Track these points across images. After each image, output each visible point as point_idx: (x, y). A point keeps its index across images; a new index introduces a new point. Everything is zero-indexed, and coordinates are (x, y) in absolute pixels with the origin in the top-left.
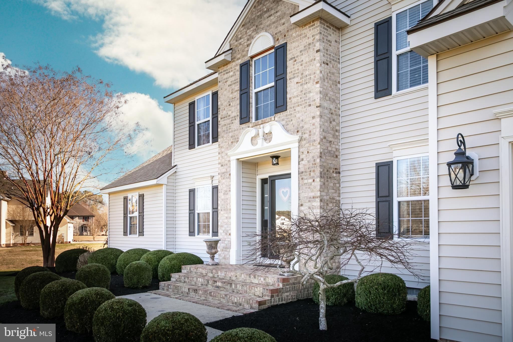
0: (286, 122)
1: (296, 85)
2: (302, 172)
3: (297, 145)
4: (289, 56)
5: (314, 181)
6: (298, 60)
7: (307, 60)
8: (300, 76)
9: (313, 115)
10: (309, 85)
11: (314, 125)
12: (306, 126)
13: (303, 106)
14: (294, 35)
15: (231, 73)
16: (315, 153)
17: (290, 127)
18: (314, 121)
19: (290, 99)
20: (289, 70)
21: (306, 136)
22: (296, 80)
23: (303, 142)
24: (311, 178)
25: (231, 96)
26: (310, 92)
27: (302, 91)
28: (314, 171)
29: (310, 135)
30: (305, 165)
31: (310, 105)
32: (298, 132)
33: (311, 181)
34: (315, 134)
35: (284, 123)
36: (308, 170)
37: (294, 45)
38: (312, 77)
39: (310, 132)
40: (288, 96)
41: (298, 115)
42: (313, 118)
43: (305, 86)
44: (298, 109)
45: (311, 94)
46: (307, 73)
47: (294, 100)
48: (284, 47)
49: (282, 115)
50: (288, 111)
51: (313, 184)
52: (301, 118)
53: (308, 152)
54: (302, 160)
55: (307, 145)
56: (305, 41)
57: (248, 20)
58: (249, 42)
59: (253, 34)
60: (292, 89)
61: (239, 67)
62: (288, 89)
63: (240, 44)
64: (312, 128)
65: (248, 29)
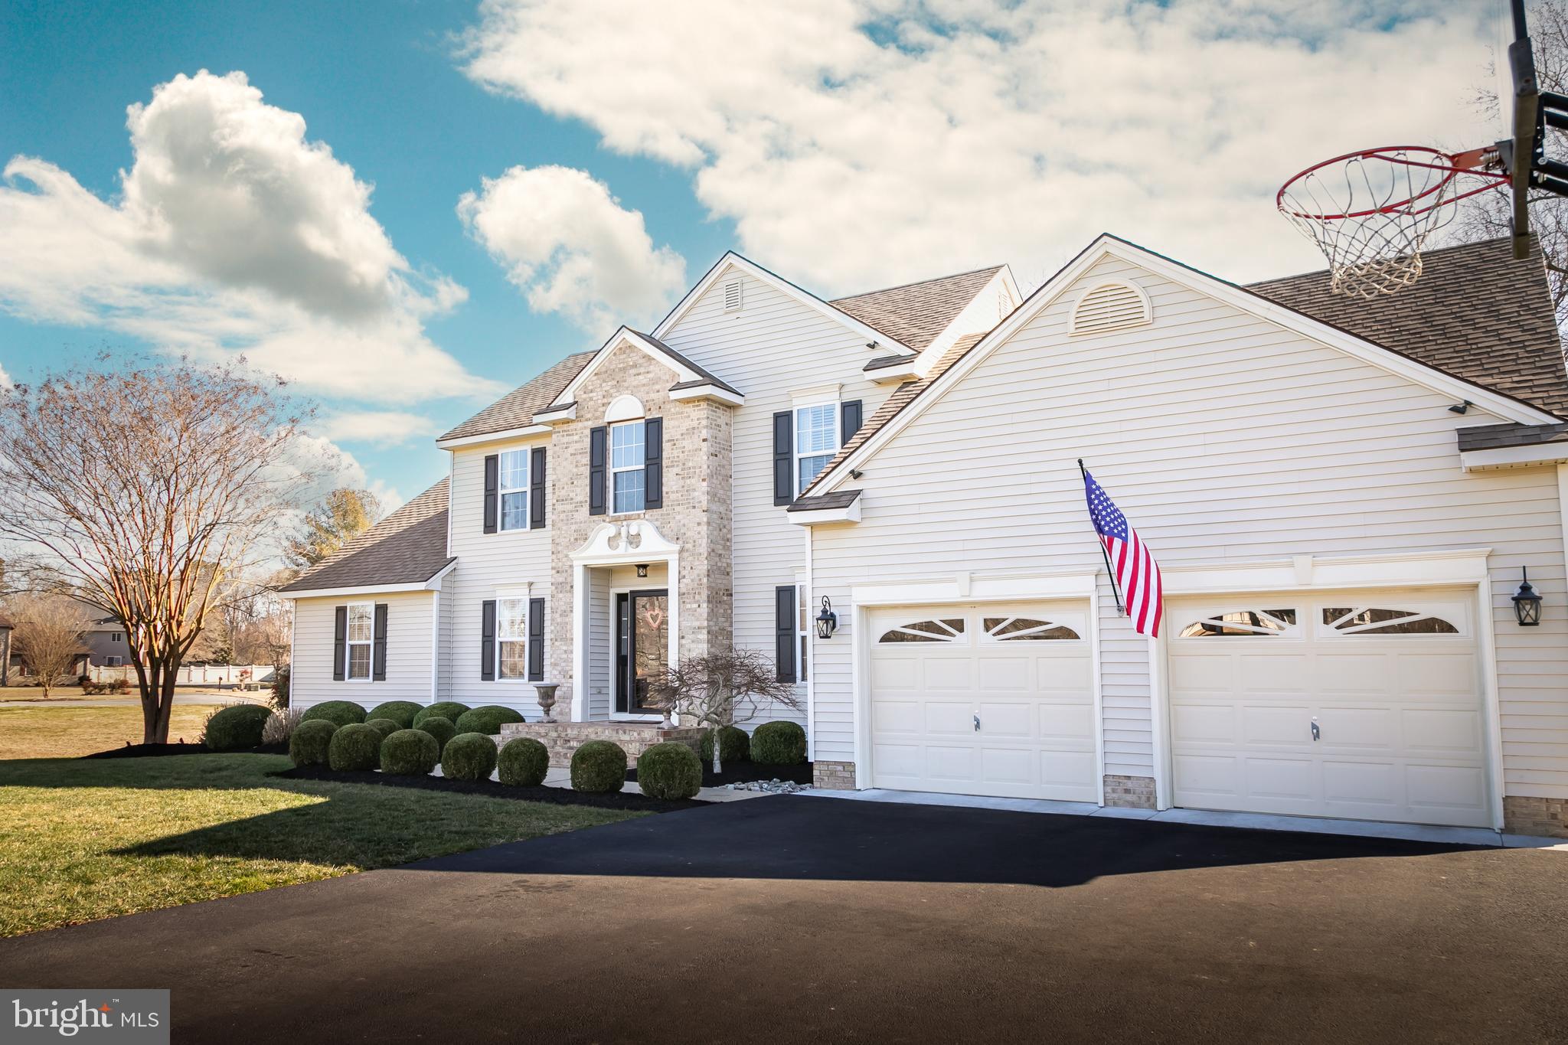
0: (662, 523)
1: (675, 477)
2: (684, 594)
3: (676, 556)
5: (699, 606)
6: (679, 444)
7: (691, 447)
8: (680, 466)
9: (698, 520)
10: (693, 480)
11: (699, 533)
12: (689, 534)
13: (685, 507)
14: (673, 410)
15: (576, 438)
16: (700, 570)
17: (666, 531)
18: (699, 528)
19: (667, 493)
20: (665, 455)
21: (689, 546)
22: (676, 470)
23: (685, 554)
24: (695, 602)
25: (575, 470)
26: (694, 489)
27: (683, 487)
28: (699, 593)
29: (694, 546)
30: (687, 585)
31: (694, 507)
32: (678, 539)
33: (695, 606)
34: (700, 545)
35: (658, 523)
36: (691, 591)
37: (672, 423)
38: (698, 472)
39: (694, 542)
40: (665, 489)
41: (678, 517)
42: (699, 524)
43: (688, 481)
44: (677, 509)
45: (696, 493)
46: (691, 465)
47: (673, 496)
48: (659, 422)
49: (656, 512)
50: (664, 509)
51: (698, 610)
52: (682, 522)
53: (692, 568)
54: (684, 577)
55: (691, 558)
56: (687, 424)
57: (604, 369)
58: (605, 401)
59: (612, 391)
60: (670, 481)
61: (588, 432)
62: (664, 480)
63: (591, 399)
64: (697, 536)
65: (604, 381)
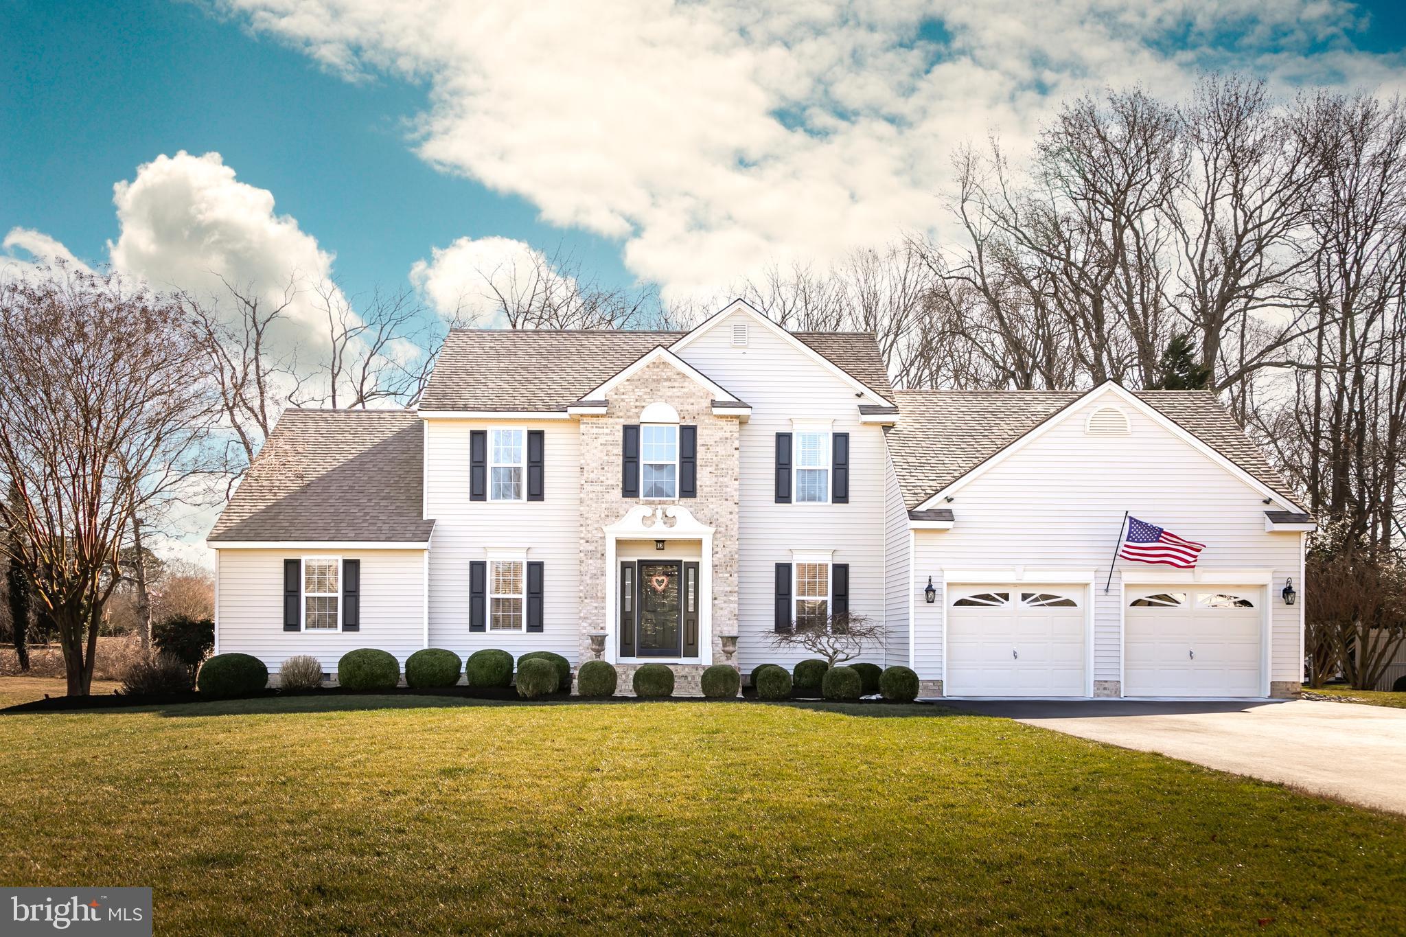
0: (696, 510)
1: (709, 475)
2: (717, 565)
3: (710, 536)
4: (699, 441)
5: (731, 576)
6: (712, 449)
7: (724, 453)
8: (714, 467)
9: (730, 510)
10: (726, 479)
11: (731, 521)
12: (721, 520)
13: (718, 498)
14: (707, 421)
15: (608, 431)
16: (732, 549)
17: (700, 516)
18: (731, 516)
19: (701, 486)
20: (699, 456)
21: (722, 529)
22: (709, 469)
23: (718, 536)
24: (727, 572)
25: (606, 458)
26: (727, 486)
27: (716, 483)
28: (729, 566)
29: (727, 531)
30: (719, 559)
31: (726, 500)
32: (711, 523)
33: (727, 575)
34: (732, 531)
35: (692, 509)
36: (723, 564)
37: (706, 432)
38: (730, 472)
39: (727, 527)
40: (698, 483)
41: (711, 506)
42: (731, 513)
43: (721, 479)
44: (711, 499)
45: (729, 490)
46: (723, 466)
47: (706, 489)
48: (693, 429)
49: (690, 501)
50: (698, 498)
51: (730, 578)
52: (715, 510)
53: (724, 546)
54: (716, 552)
55: (723, 539)
56: (720, 434)
57: (636, 377)
58: (638, 404)
59: (645, 397)
60: (704, 477)
61: (621, 428)
62: (698, 476)
63: (623, 400)
64: (729, 523)
65: (637, 387)
